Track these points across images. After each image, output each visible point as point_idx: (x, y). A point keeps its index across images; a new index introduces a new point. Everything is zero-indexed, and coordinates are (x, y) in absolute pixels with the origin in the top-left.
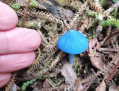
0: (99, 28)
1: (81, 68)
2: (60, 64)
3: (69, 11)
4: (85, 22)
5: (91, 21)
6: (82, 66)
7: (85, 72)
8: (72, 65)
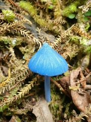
0: (85, 61)
1: (60, 109)
2: (34, 99)
3: (51, 36)
4: (67, 49)
5: (74, 49)
6: (62, 107)
7: (65, 116)
8: (49, 104)
